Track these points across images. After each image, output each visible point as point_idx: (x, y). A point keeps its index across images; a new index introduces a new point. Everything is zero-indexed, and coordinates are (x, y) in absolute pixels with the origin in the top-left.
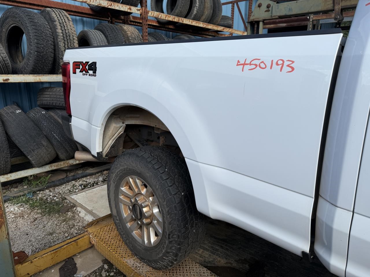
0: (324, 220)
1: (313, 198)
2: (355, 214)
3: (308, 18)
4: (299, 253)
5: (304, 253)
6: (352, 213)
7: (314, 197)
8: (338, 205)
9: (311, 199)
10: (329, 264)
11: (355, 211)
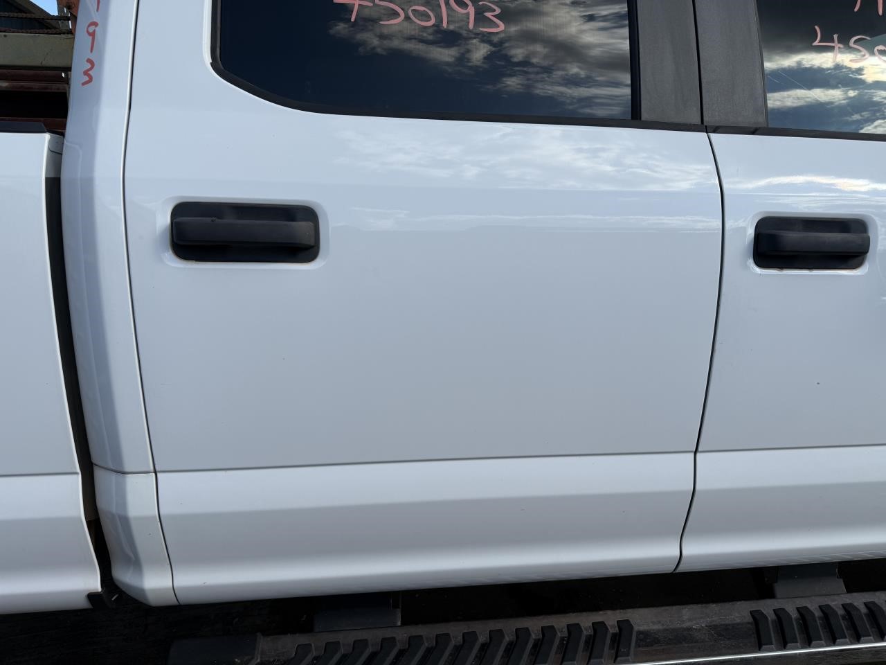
0: (114, 510)
1: (77, 473)
2: (159, 475)
3: (63, 75)
4: (83, 603)
5: (92, 597)
6: (154, 474)
7: (78, 470)
8: (127, 469)
9: (75, 476)
10: (142, 591)
11: (157, 469)
